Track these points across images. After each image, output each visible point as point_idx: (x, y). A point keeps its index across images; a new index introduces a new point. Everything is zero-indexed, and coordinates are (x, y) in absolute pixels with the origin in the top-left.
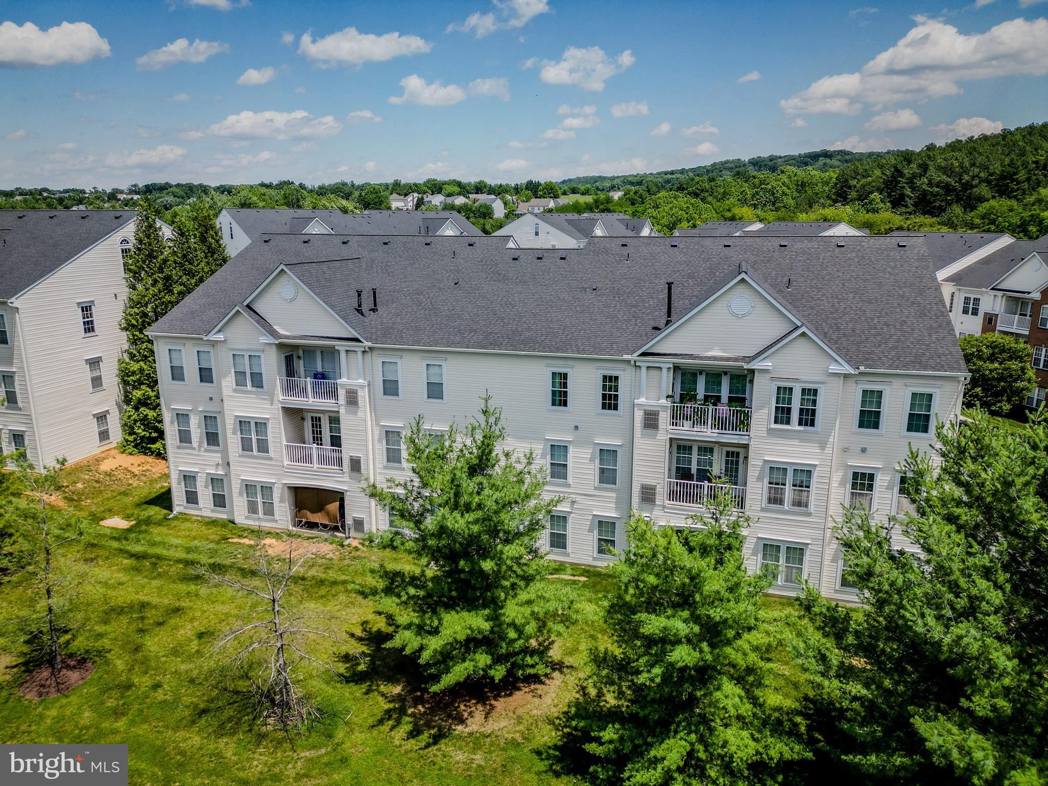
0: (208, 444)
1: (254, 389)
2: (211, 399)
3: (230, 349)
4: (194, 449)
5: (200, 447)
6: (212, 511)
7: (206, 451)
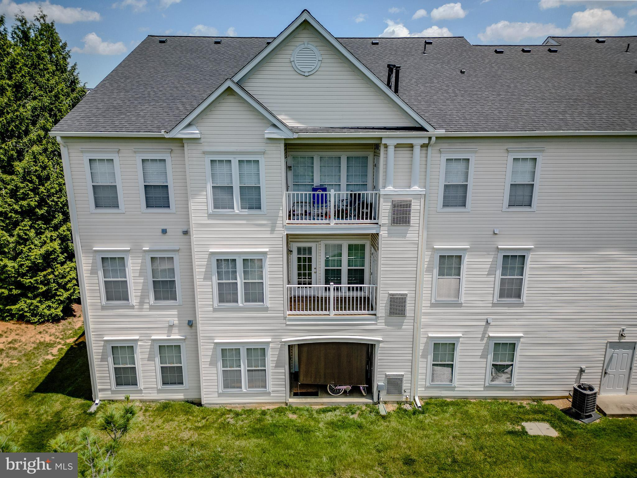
0: (156, 298)
1: (246, 212)
2: (164, 231)
3: (204, 153)
4: (132, 307)
5: (142, 303)
6: (159, 391)
7: (152, 308)
